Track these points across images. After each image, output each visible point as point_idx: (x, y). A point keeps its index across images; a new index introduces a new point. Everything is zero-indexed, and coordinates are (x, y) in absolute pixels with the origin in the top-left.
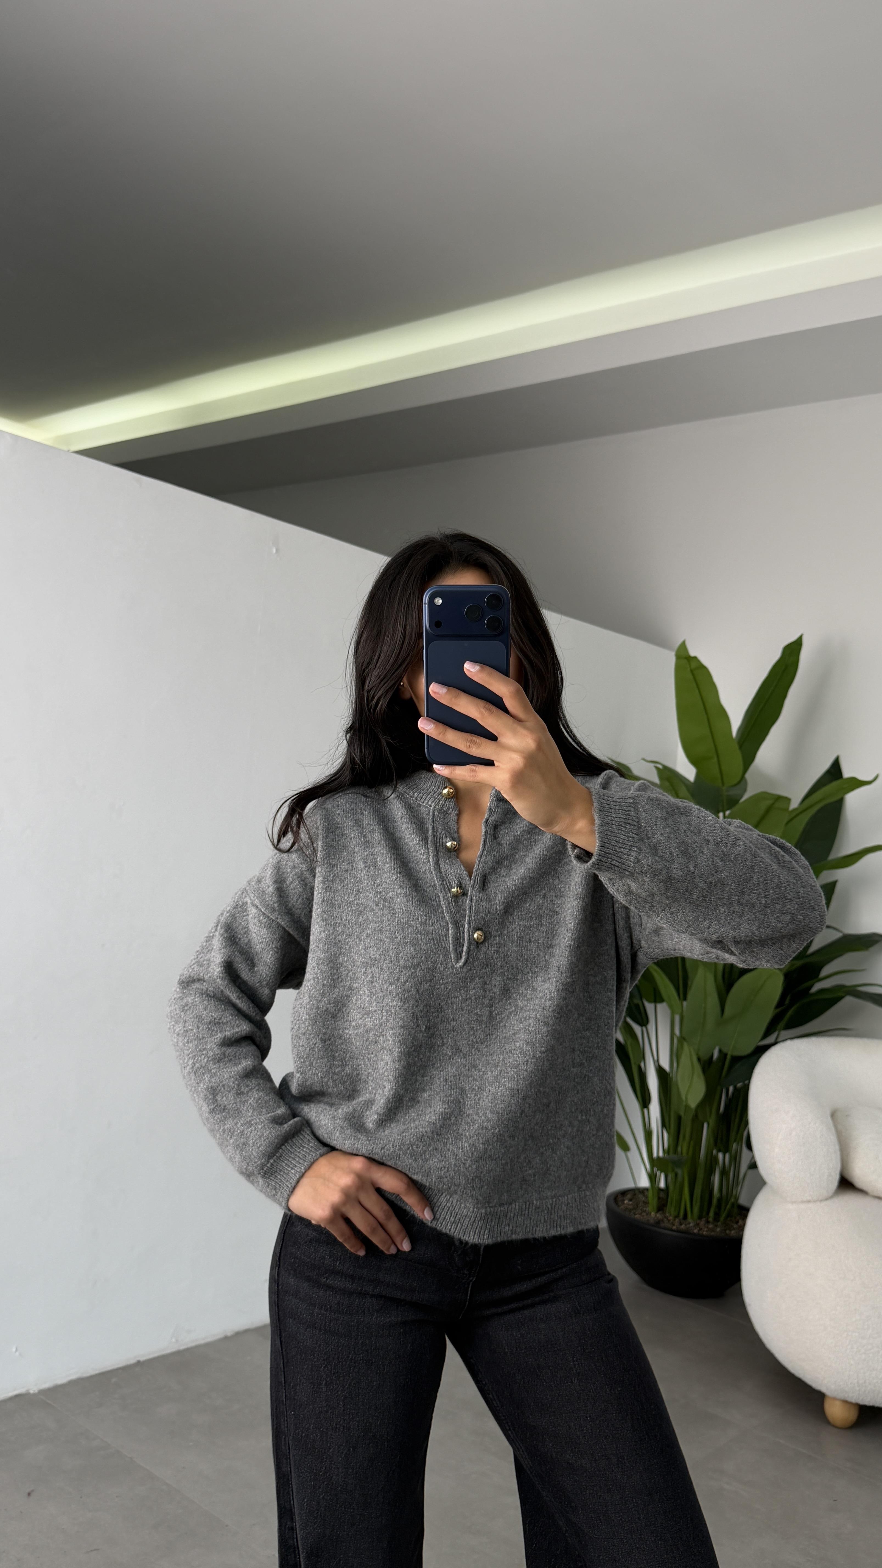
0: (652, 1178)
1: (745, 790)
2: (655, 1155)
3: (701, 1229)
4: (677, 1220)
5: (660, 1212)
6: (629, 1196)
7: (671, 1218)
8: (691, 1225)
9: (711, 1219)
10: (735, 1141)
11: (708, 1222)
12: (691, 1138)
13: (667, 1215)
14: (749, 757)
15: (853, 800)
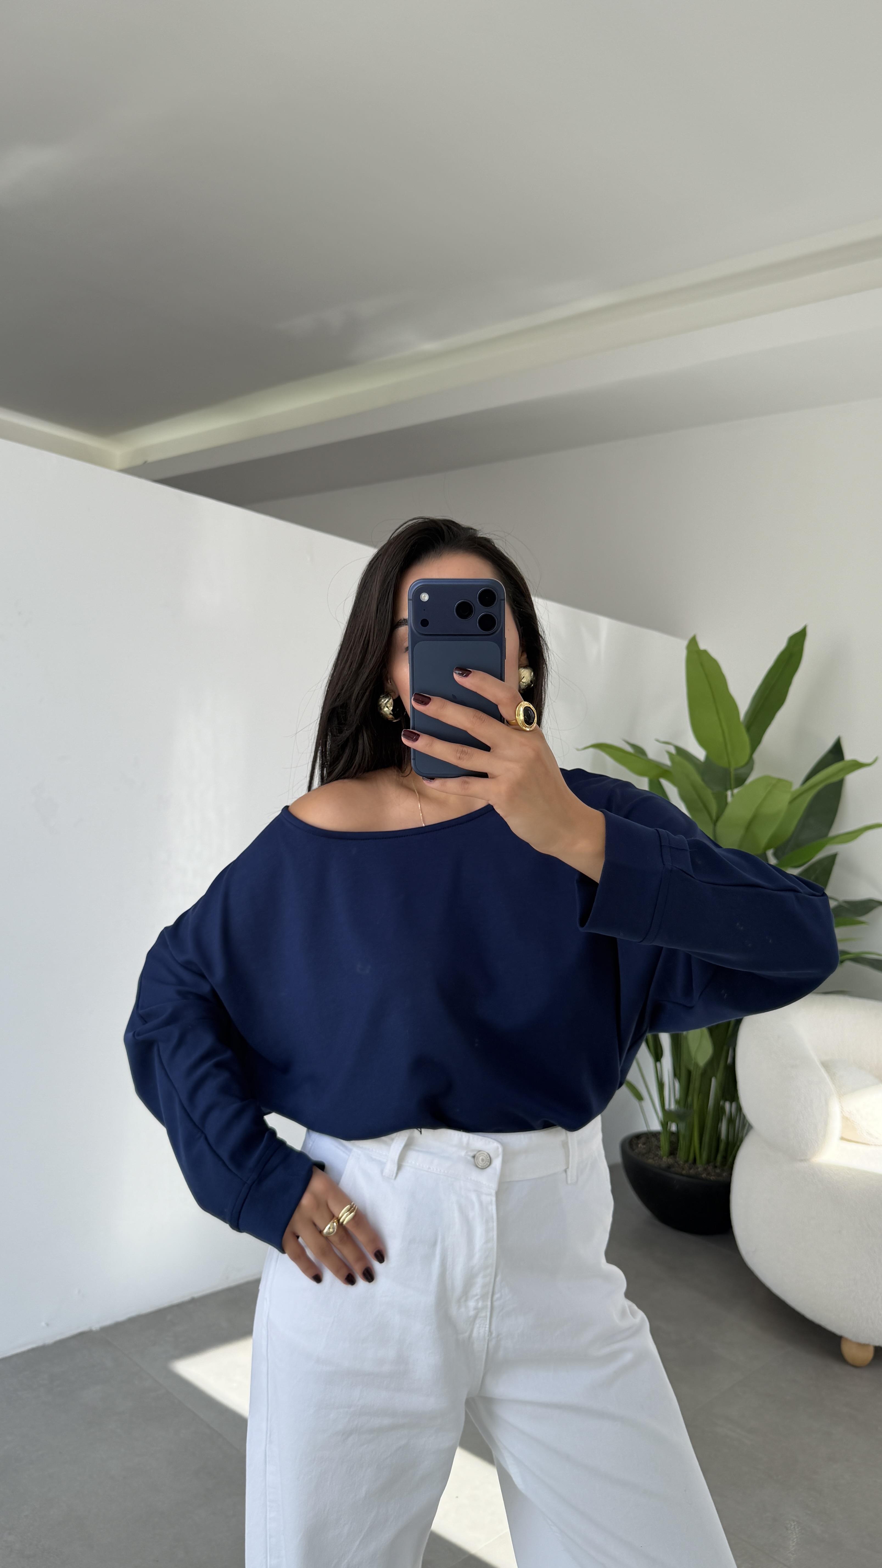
0: (664, 1124)
1: (751, 769)
2: (667, 1107)
3: (709, 1174)
4: (686, 1165)
5: (672, 1156)
6: (643, 1140)
7: (681, 1162)
8: (699, 1169)
9: (718, 1164)
11: (715, 1167)
12: (700, 1091)
13: (678, 1159)
14: (756, 742)
15: (853, 782)
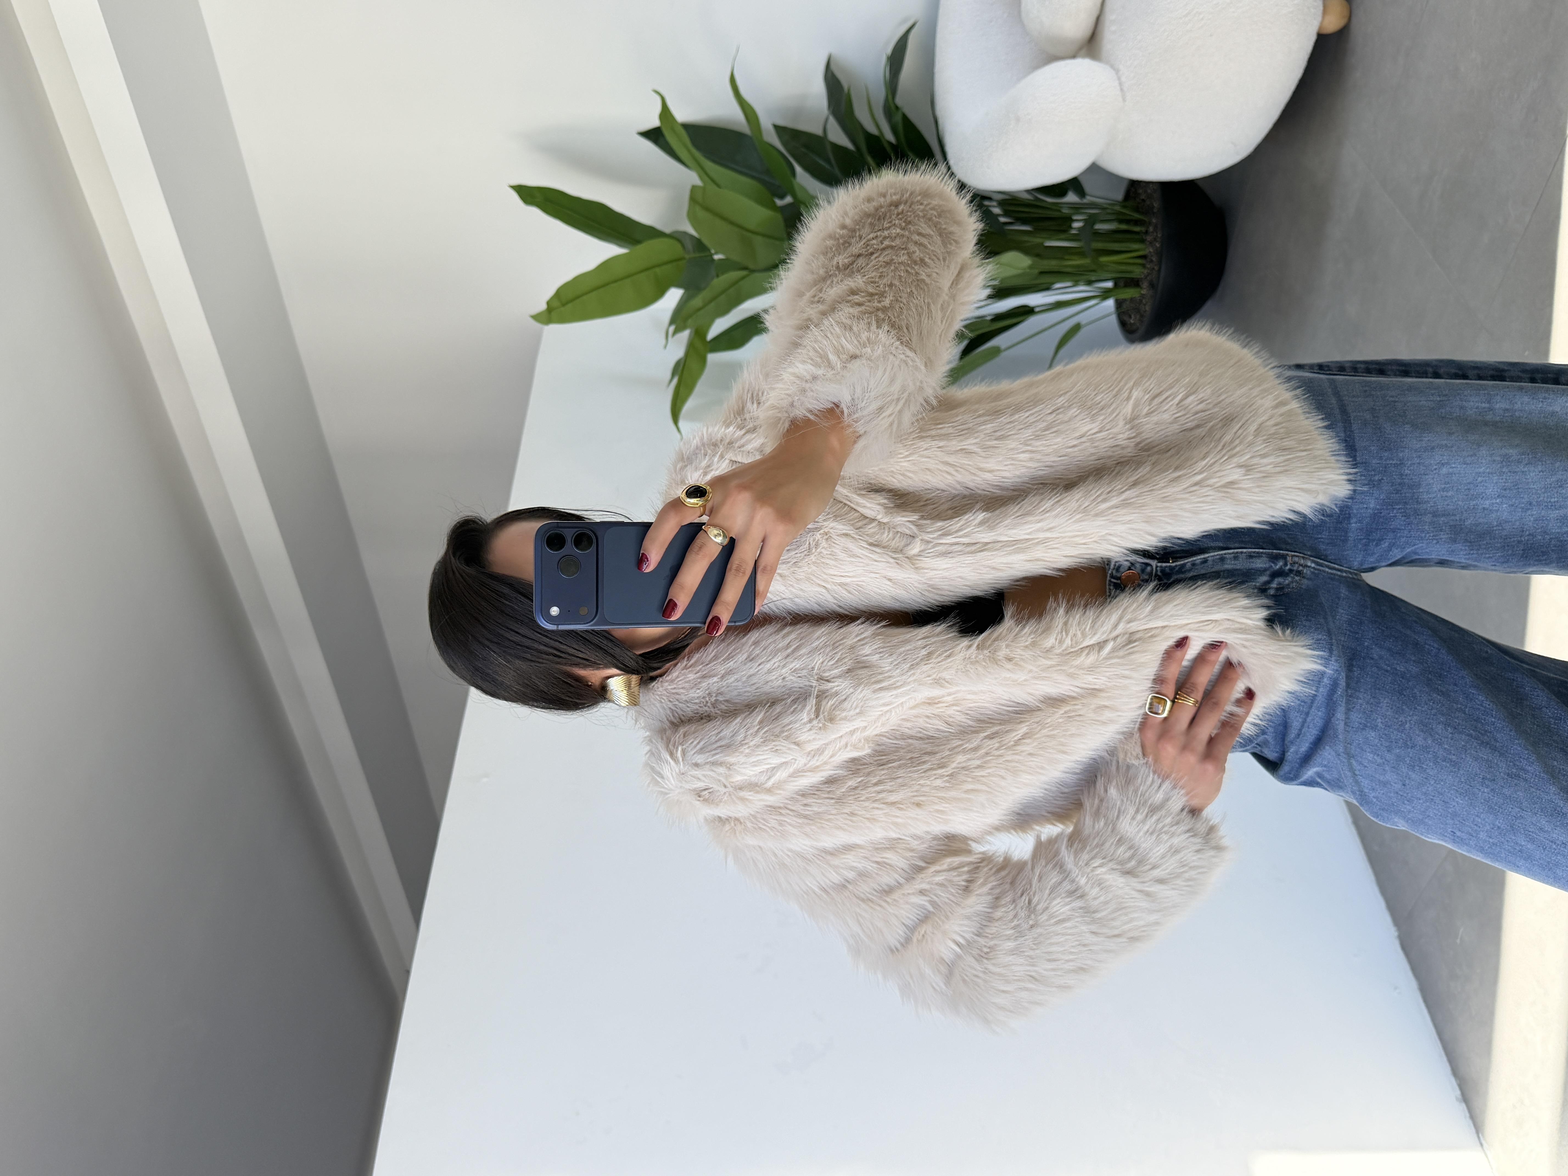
0: (1105, 294)
2: (1085, 295)
3: (1156, 239)
4: (1148, 266)
5: (1141, 283)
7: (1146, 271)
8: (1151, 250)
9: (1143, 229)
10: (1060, 211)
11: (1147, 232)
12: (1062, 259)
13: (1143, 277)
14: (651, 233)
15: (683, 113)
